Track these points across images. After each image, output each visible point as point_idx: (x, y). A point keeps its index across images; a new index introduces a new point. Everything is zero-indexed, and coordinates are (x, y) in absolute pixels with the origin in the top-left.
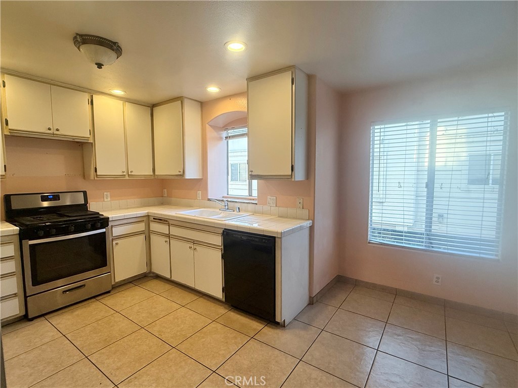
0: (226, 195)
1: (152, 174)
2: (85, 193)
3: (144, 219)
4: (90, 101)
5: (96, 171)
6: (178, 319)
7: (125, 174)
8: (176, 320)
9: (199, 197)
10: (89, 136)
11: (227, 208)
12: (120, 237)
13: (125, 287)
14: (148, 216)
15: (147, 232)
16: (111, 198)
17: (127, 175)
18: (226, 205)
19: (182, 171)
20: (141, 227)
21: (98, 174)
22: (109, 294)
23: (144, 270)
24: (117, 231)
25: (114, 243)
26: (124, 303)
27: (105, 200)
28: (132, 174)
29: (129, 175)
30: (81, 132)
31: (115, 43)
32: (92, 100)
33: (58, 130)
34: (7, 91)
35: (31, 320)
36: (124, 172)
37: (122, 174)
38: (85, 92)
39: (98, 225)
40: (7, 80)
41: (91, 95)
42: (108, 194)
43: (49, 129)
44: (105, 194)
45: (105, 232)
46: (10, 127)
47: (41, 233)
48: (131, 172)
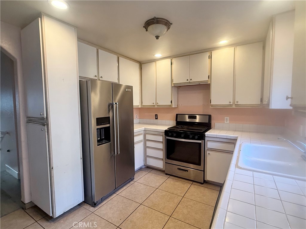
1: (260, 103)
2: (210, 116)
3: (235, 142)
5: (211, 103)
10: (208, 79)
13: (212, 187)
16: (229, 120)
17: (234, 105)
22: (201, 185)
24: (211, 145)
25: (208, 152)
26: (194, 195)
27: (225, 122)
28: (239, 103)
32: (211, 55)
33: (191, 80)
34: (173, 66)
35: (166, 174)
36: (230, 102)
37: (228, 104)
38: (207, 51)
39: (196, 137)
40: (174, 61)
41: (210, 52)
42: (228, 118)
43: (187, 80)
44: (226, 118)
45: (200, 143)
46: (174, 83)
47: (170, 134)
48: (237, 102)
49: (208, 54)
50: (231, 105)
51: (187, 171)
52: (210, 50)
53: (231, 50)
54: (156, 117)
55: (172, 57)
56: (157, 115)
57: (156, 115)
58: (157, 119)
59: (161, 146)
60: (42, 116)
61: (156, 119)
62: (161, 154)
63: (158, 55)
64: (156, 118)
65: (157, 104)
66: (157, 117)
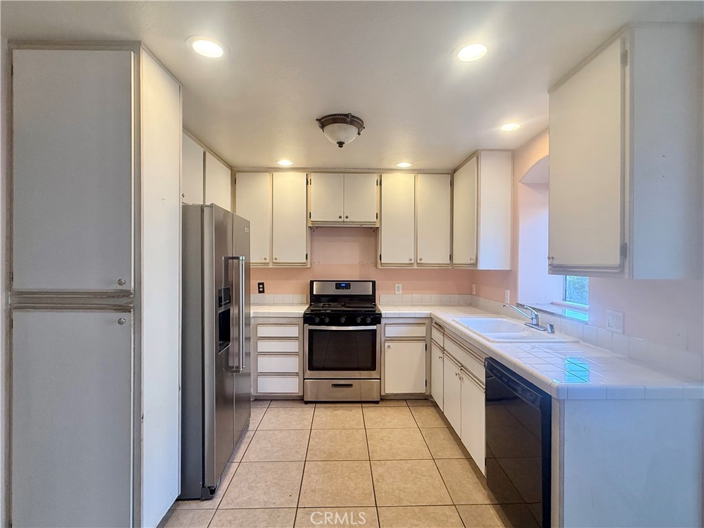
0: (560, 301)
1: (448, 262)
2: (374, 283)
3: (426, 321)
4: (379, 181)
5: (381, 259)
6: (412, 473)
7: (412, 262)
8: (410, 473)
9: (507, 300)
10: (375, 220)
11: (535, 322)
12: (393, 339)
13: (395, 404)
14: (430, 318)
15: (428, 340)
16: (402, 289)
17: (416, 264)
18: (534, 316)
19: (474, 258)
20: (421, 331)
21: (382, 262)
22: (376, 405)
23: (421, 389)
24: (390, 331)
25: (387, 344)
26: (380, 422)
27: (397, 293)
28: (422, 262)
29: (417, 264)
30: (368, 217)
31: (347, 115)
32: (381, 180)
33: (347, 217)
34: (312, 188)
35: (307, 403)
36: (411, 260)
37: (408, 262)
38: (374, 173)
39: (369, 320)
40: (313, 177)
41: (379, 175)
42: (400, 285)
43: (340, 217)
44: (397, 285)
45: (375, 330)
46: (312, 219)
47: (317, 320)
48: (421, 260)
49: (376, 177)
50: (412, 264)
51: (350, 385)
52: (380, 172)
53: (410, 178)
54: (259, 288)
55: (308, 170)
56: (263, 284)
57: (259, 284)
58: (263, 292)
59: (294, 346)
60: (124, 287)
61: (260, 292)
62: (293, 364)
63: (285, 162)
64: (261, 290)
65: (274, 261)
66: (263, 288)
